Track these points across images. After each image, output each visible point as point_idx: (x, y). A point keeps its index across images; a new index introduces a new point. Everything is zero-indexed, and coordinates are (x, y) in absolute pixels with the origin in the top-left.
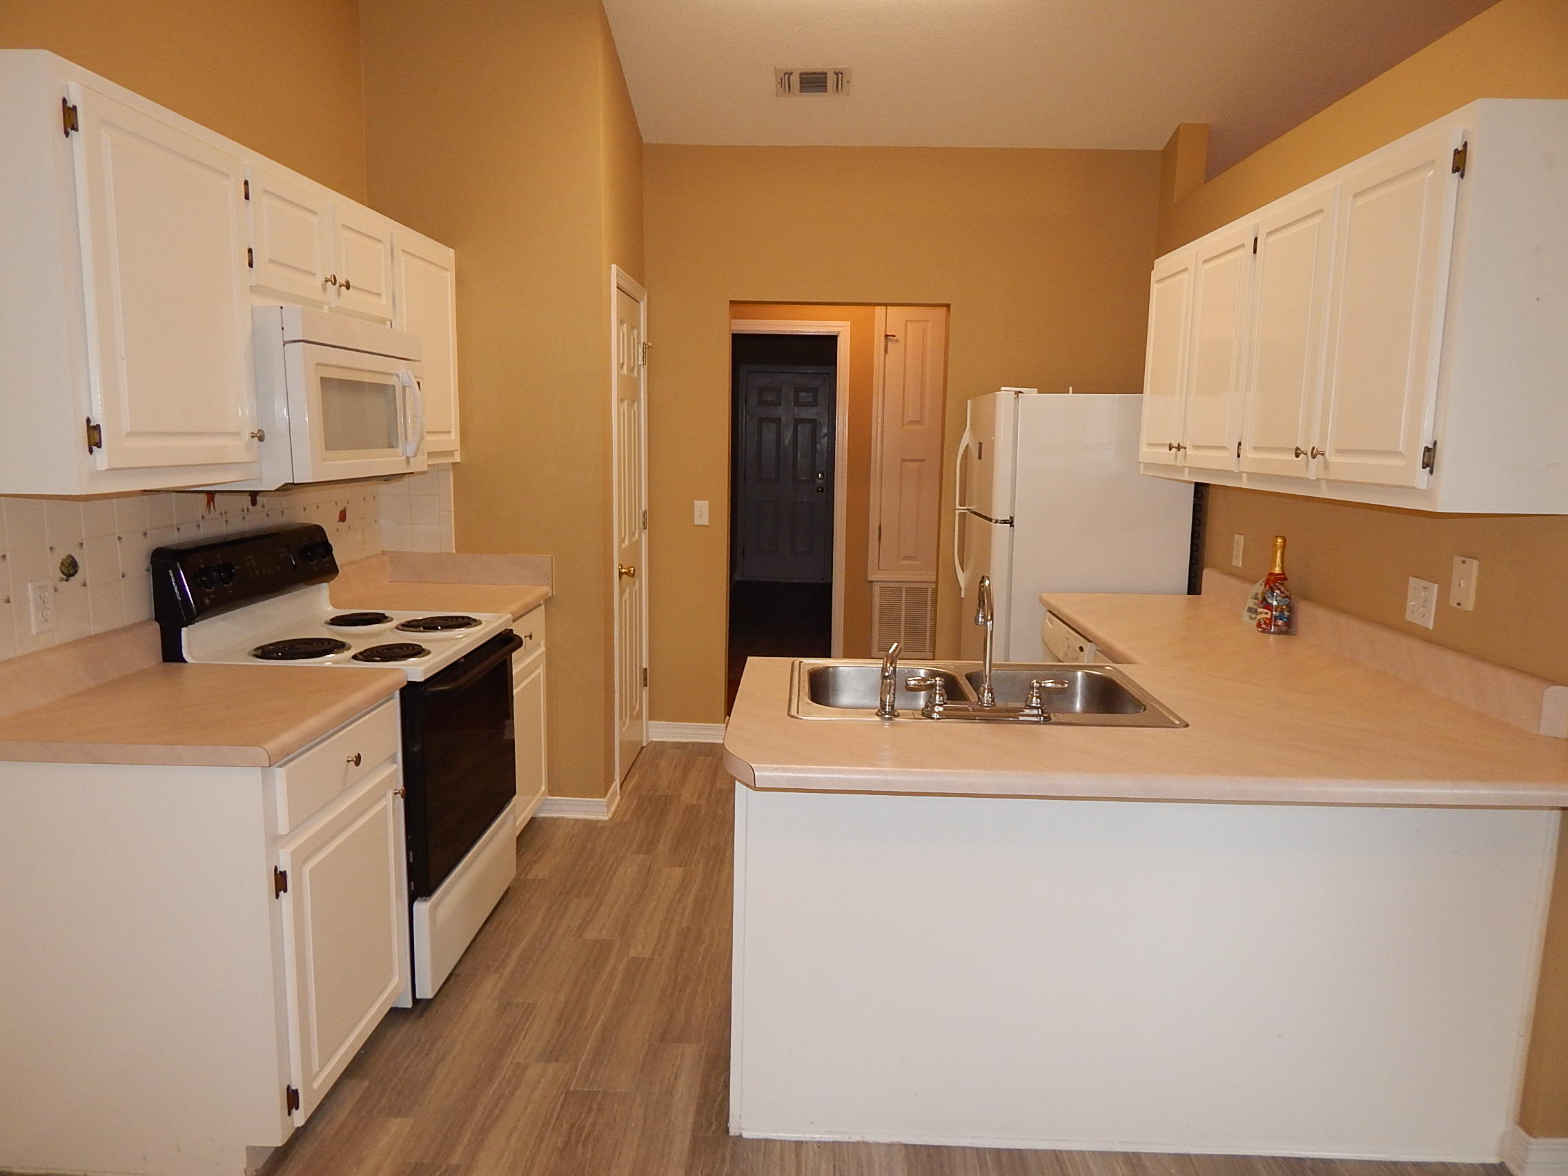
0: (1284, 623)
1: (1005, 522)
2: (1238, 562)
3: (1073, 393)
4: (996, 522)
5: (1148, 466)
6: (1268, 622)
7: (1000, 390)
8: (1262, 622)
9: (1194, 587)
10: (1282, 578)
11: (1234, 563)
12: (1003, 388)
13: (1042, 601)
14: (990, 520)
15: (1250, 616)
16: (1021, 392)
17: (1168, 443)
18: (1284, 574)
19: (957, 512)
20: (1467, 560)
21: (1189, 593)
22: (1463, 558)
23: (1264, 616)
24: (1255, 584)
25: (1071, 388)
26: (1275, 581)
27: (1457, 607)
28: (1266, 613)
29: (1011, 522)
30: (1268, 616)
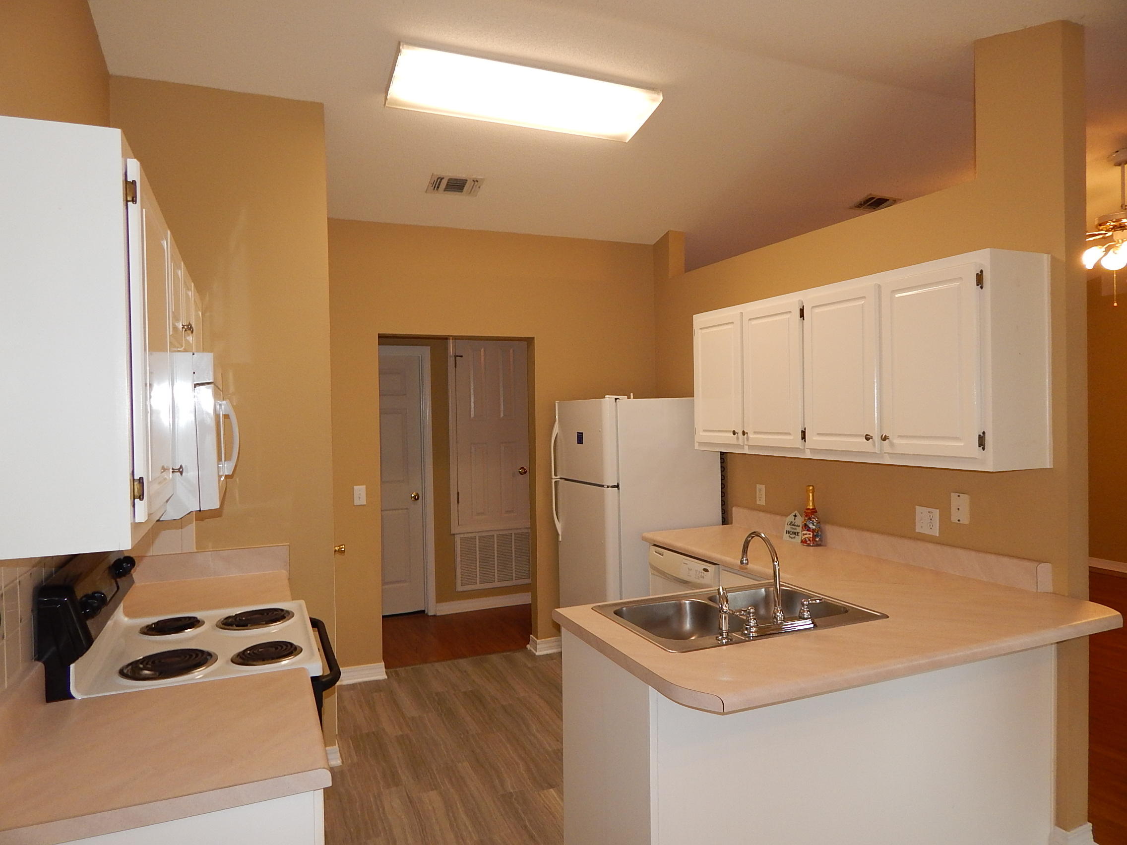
0: (817, 540)
1: (613, 487)
2: (762, 502)
3: (634, 398)
4: (608, 487)
5: (700, 444)
6: (811, 539)
7: (605, 398)
8: (807, 540)
9: (726, 520)
10: (814, 511)
11: (758, 503)
12: (606, 396)
13: (644, 539)
14: (602, 486)
15: (790, 536)
16: (618, 399)
17: (733, 430)
18: (815, 509)
19: (553, 481)
20: (960, 495)
21: (722, 525)
22: (958, 494)
23: (808, 536)
24: (787, 516)
25: (632, 394)
26: (810, 514)
27: (958, 522)
28: (810, 534)
29: (618, 486)
30: (811, 536)
